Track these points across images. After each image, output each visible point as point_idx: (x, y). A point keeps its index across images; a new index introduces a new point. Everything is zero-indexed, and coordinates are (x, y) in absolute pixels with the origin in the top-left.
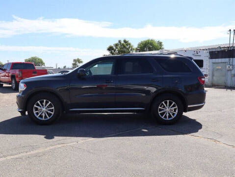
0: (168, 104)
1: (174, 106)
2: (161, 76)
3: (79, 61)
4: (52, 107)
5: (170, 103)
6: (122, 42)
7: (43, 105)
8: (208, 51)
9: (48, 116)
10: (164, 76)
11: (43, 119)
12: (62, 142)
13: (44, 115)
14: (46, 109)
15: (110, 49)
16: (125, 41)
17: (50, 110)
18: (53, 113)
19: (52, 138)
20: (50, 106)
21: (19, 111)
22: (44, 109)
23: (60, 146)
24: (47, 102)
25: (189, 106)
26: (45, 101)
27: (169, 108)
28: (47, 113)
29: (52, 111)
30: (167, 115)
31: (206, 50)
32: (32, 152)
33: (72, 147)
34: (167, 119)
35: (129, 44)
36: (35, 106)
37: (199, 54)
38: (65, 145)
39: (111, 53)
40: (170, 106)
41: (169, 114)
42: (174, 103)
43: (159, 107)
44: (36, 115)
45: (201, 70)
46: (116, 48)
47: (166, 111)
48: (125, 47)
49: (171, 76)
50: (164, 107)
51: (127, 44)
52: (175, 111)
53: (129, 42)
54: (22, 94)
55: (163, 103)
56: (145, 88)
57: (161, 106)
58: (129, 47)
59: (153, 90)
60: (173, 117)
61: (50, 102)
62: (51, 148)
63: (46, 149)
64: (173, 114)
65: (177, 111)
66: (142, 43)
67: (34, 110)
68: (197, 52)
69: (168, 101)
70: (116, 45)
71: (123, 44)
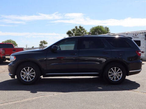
0: (115, 70)
1: (119, 71)
2: (110, 50)
3: (44, 42)
4: (34, 72)
5: (117, 69)
6: (78, 28)
7: (27, 71)
8: (144, 34)
9: (30, 79)
10: (112, 50)
11: (28, 81)
12: (43, 94)
13: (28, 78)
14: (29, 73)
15: (69, 33)
16: (80, 27)
17: (32, 74)
18: (34, 76)
19: (36, 92)
20: (33, 71)
21: (10, 76)
22: (28, 74)
23: (42, 97)
24: (30, 69)
25: (130, 71)
26: (29, 68)
27: (116, 73)
28: (30, 76)
29: (33, 75)
30: (115, 77)
31: (143, 33)
32: (24, 100)
33: (51, 97)
34: (115, 80)
35: (84, 29)
36: (22, 71)
37: (137, 36)
38: (46, 96)
39: (70, 36)
40: (116, 71)
41: (116, 77)
42: (119, 69)
43: (109, 72)
44: (22, 78)
45: (140, 48)
46: (74, 32)
47: (114, 75)
48: (80, 31)
49: (117, 50)
50: (112, 72)
51: (82, 30)
52: (120, 75)
53: (84, 28)
54: (13, 64)
55: (112, 69)
56: (98, 59)
57: (110, 71)
58: (83, 32)
59: (104, 60)
60: (119, 79)
61: (32, 69)
62: (36, 98)
63: (33, 99)
64: (119, 77)
65: (122, 75)
66: (93, 29)
67: (21, 74)
68: (136, 34)
69: (115, 68)
70: (74, 30)
71: (79, 30)
